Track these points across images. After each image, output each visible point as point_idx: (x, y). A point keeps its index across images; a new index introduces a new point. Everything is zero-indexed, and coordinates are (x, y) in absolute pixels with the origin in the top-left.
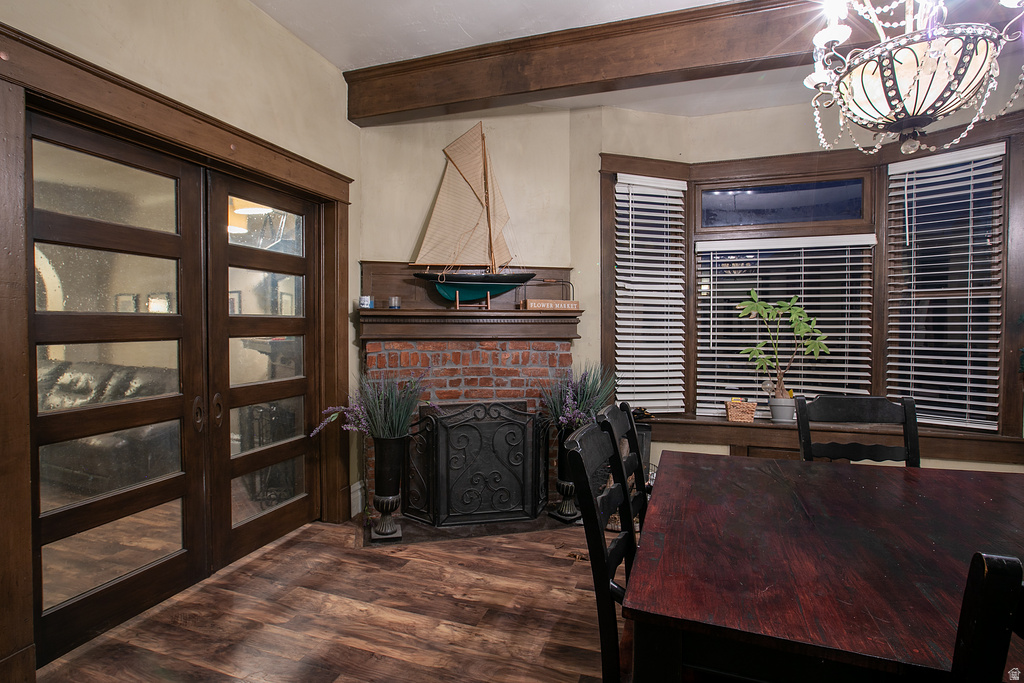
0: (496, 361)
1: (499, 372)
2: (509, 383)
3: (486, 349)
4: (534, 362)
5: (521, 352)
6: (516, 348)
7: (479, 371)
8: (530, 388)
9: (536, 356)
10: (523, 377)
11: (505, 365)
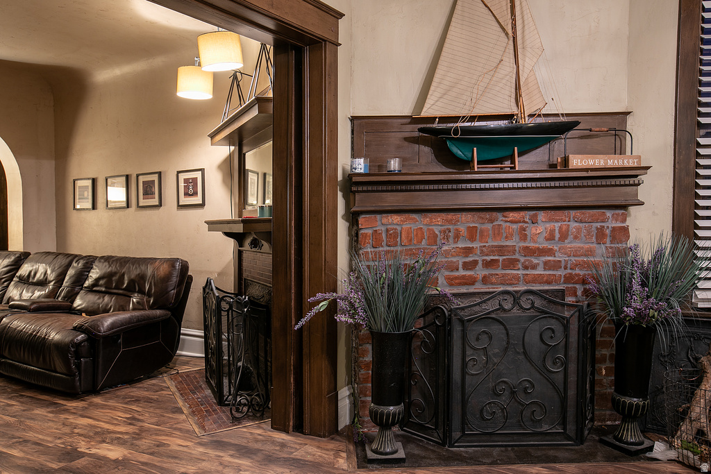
0: (524, 237)
1: (528, 252)
2: (542, 265)
3: (512, 222)
4: (576, 237)
5: (557, 225)
6: (551, 220)
7: (501, 250)
8: (569, 271)
9: (579, 230)
10: (559, 257)
11: (535, 242)
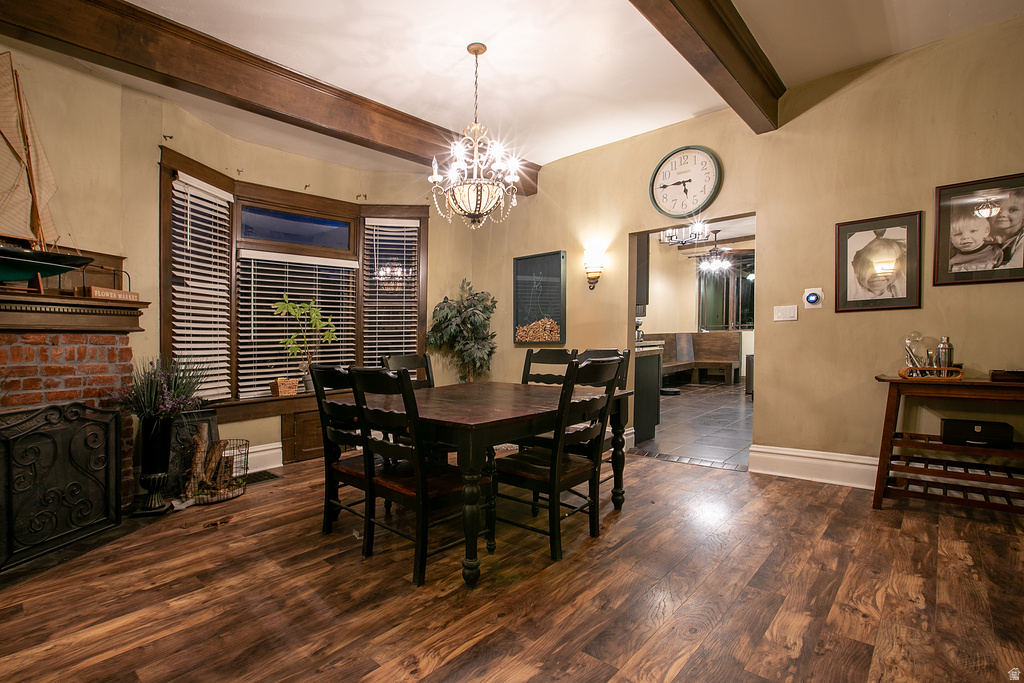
0: (45, 358)
1: (50, 371)
2: (63, 383)
3: (32, 343)
4: (92, 357)
5: (76, 347)
6: (70, 342)
7: (22, 371)
8: (87, 387)
9: (94, 351)
10: (79, 375)
11: (57, 362)
